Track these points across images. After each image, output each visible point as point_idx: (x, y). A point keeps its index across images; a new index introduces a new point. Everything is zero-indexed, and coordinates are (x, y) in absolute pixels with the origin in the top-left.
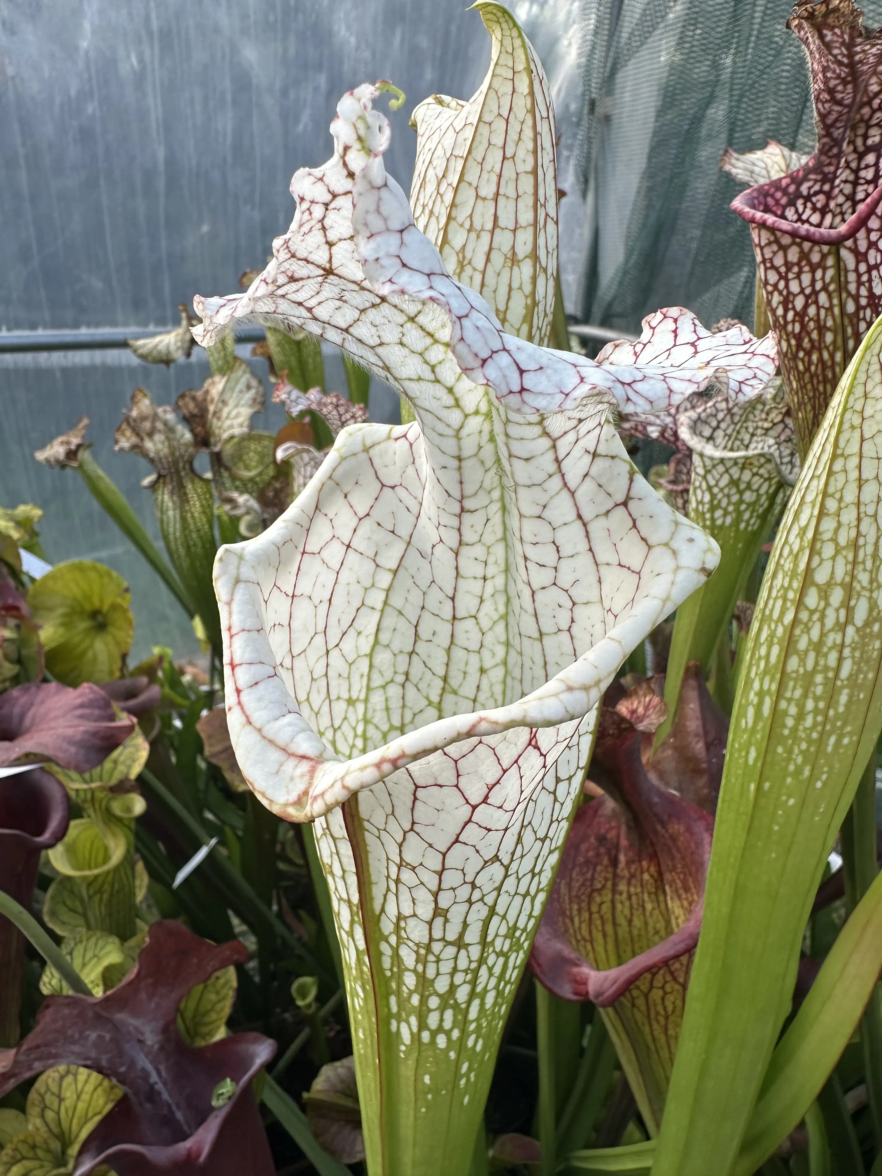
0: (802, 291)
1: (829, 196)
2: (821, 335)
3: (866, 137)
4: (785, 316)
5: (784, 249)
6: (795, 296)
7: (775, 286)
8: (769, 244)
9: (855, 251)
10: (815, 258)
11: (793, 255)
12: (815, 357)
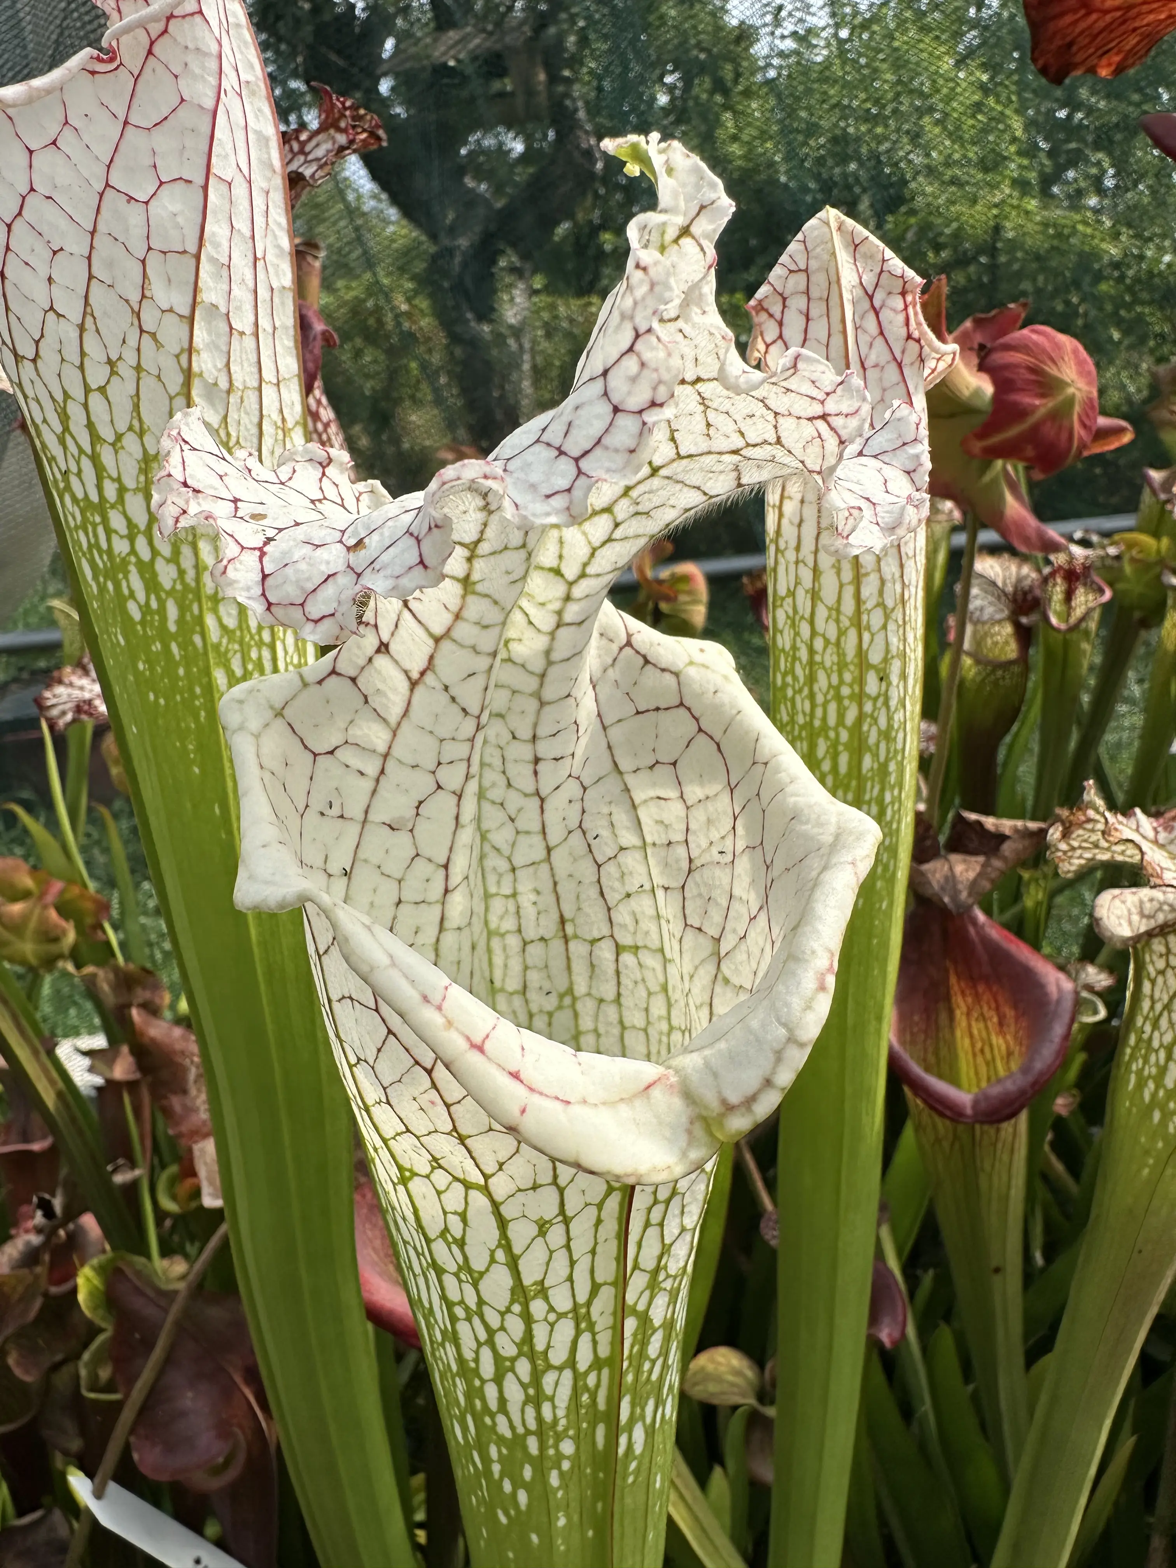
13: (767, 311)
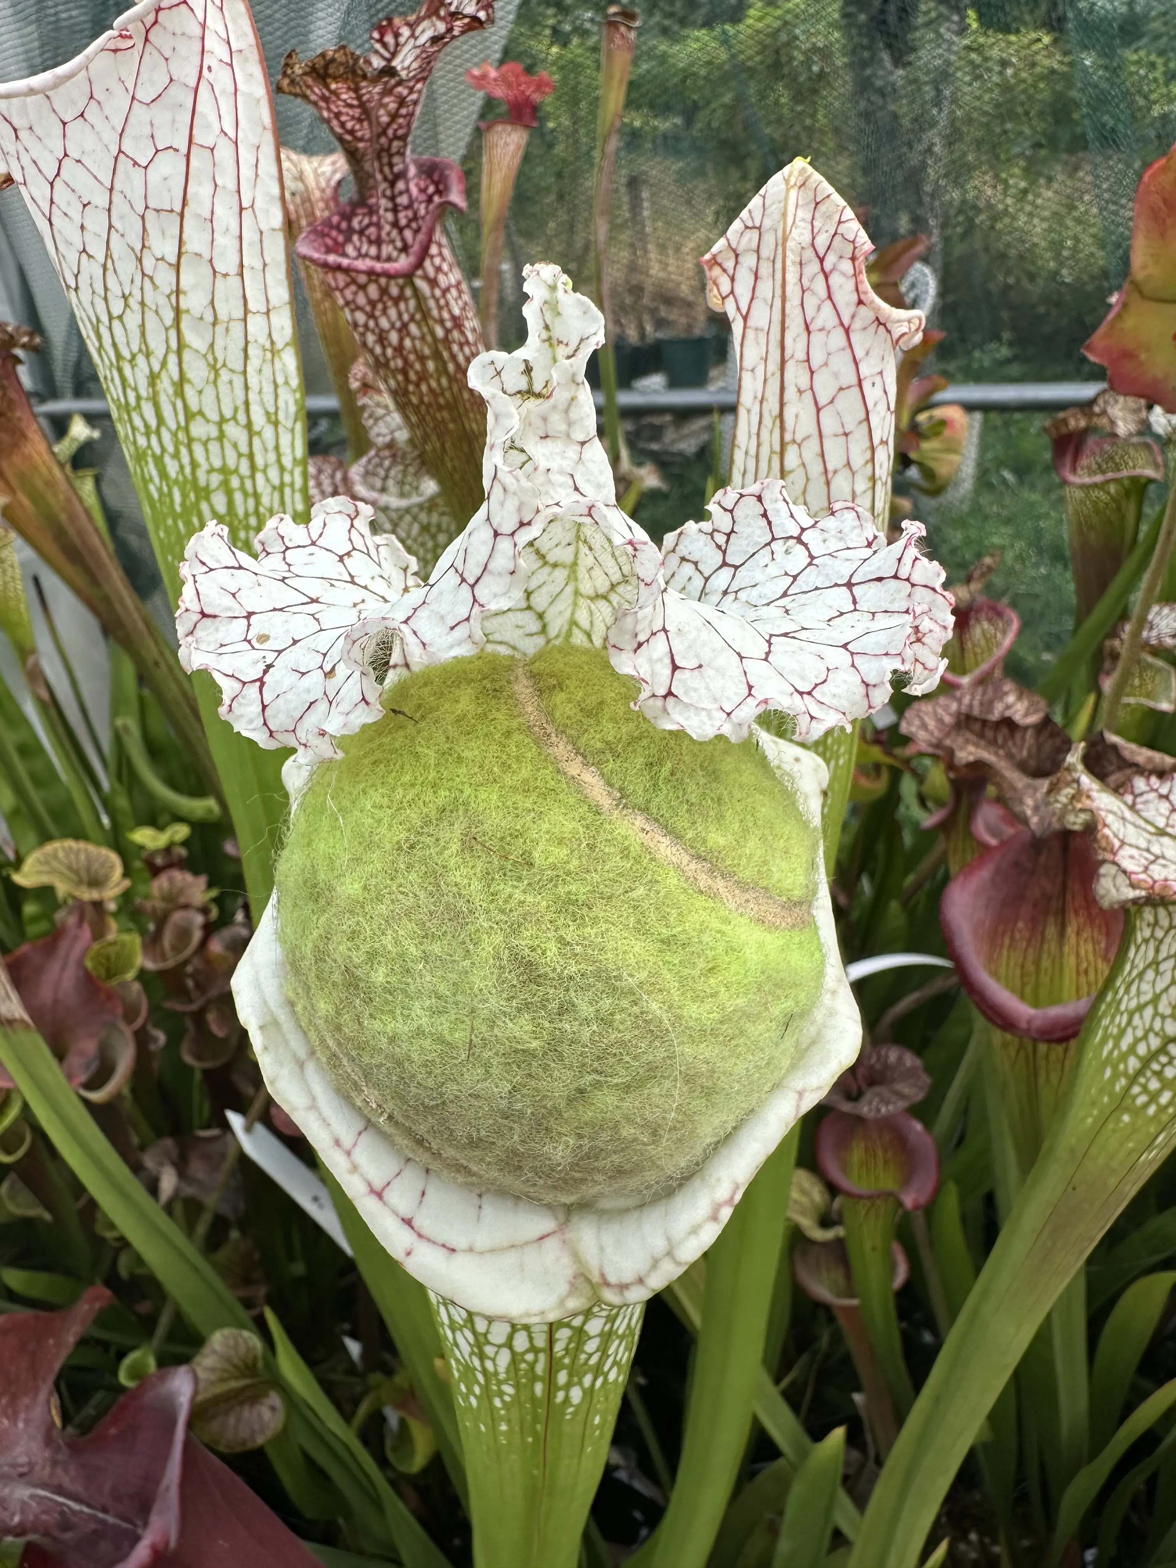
0: (393, 326)
1: (379, 226)
2: (423, 365)
3: (391, 165)
4: (384, 353)
5: (363, 287)
6: (388, 332)
7: (366, 326)
8: (347, 285)
9: (426, 277)
10: (394, 291)
11: (373, 291)
12: (424, 388)
13: (720, 265)
